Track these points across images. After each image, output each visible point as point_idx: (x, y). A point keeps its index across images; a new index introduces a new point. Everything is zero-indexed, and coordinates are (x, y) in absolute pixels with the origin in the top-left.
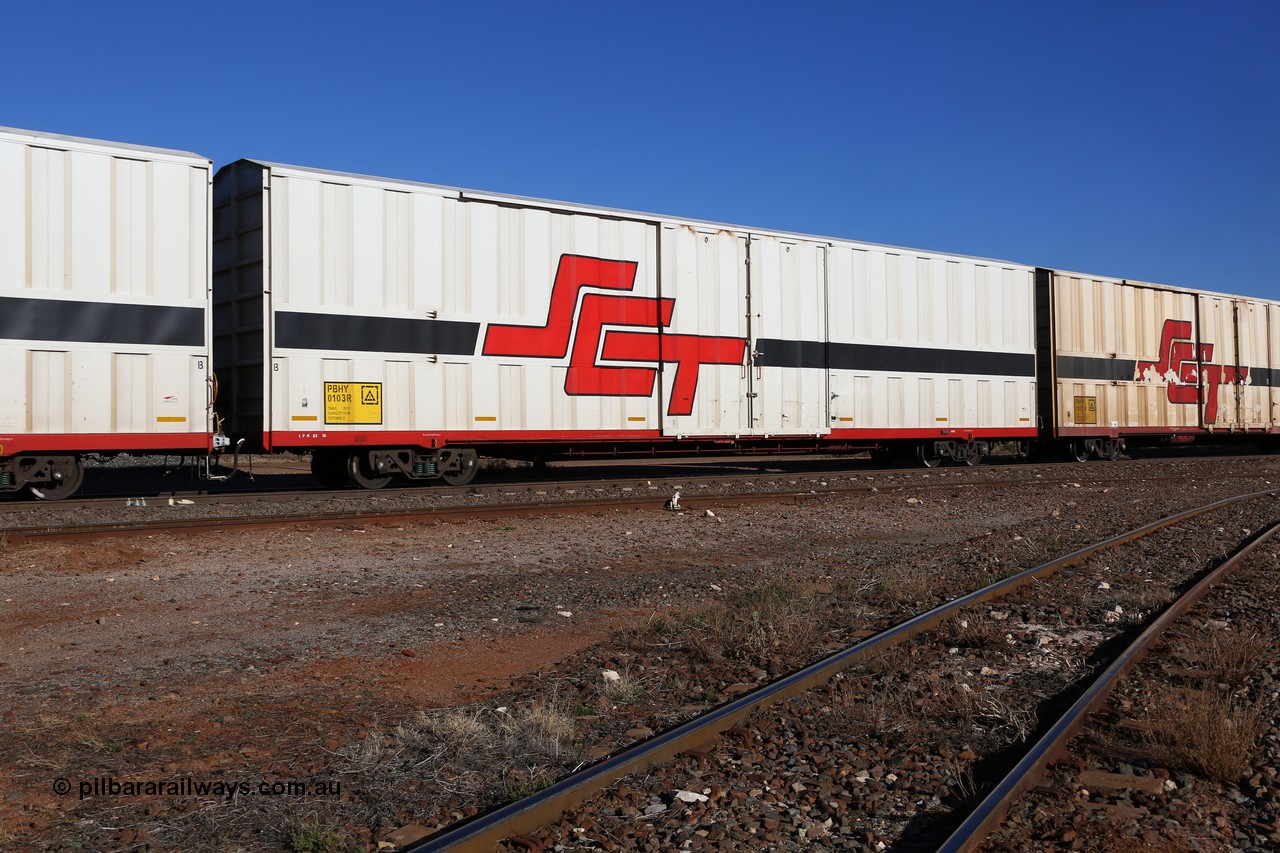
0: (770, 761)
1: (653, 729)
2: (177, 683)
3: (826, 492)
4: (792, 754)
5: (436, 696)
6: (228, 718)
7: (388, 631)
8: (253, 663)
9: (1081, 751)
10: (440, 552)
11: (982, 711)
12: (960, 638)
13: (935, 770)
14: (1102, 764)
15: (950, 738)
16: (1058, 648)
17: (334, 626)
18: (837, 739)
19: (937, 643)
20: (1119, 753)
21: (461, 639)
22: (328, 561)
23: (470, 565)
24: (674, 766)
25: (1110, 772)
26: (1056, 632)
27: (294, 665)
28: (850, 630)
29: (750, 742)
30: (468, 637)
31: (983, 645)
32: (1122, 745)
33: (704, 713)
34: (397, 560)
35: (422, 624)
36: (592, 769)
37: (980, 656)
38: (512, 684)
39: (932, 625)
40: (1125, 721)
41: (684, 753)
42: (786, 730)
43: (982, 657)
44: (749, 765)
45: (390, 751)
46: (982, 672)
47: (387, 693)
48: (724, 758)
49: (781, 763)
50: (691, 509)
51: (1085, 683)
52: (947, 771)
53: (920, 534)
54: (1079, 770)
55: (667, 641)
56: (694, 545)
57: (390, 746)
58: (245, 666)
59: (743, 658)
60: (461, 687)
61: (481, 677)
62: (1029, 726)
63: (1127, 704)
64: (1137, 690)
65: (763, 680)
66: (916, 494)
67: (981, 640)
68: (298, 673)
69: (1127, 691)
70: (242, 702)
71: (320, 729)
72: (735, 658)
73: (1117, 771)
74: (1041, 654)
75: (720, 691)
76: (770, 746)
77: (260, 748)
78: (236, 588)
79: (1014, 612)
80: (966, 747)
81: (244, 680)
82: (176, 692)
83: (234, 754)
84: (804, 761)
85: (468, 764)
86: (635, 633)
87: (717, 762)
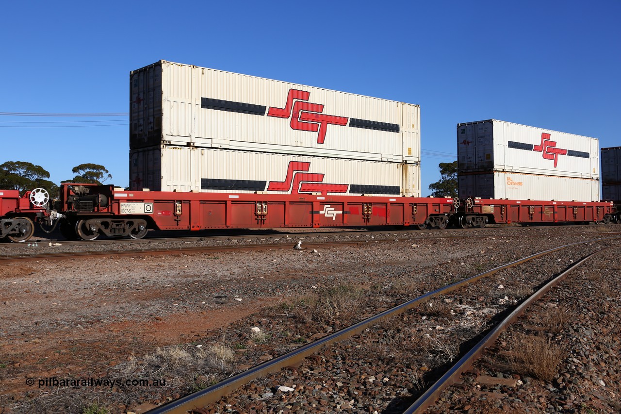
0: (328, 371)
1: (273, 356)
2: (41, 334)
3: (373, 241)
4: (339, 368)
5: (169, 339)
6: (63, 351)
7: (150, 308)
8: (81, 323)
9: (479, 366)
10: (181, 269)
11: (433, 347)
12: (429, 311)
13: (408, 376)
14: (489, 372)
15: (416, 360)
16: (475, 316)
17: (124, 305)
18: (362, 360)
19: (417, 314)
20: (497, 367)
21: (186, 312)
22: (124, 274)
23: (195, 275)
24: (280, 374)
25: (492, 376)
26: (475, 309)
27: (101, 324)
28: (376, 308)
29: (319, 362)
30: (189, 310)
31: (439, 315)
32: (499, 364)
33: (299, 347)
34: (159, 273)
35: (167, 305)
36: (238, 375)
37: (437, 320)
38: (208, 334)
39: (415, 305)
40: (502, 352)
41: (285, 368)
42: (338, 356)
43: (438, 321)
44: (317, 373)
45: (140, 367)
46: (437, 328)
47: (145, 338)
48: (305, 370)
49: (333, 372)
50: (306, 249)
51: (485, 334)
52: (413, 376)
53: (416, 262)
54: (477, 375)
55: (287, 313)
56: (306, 266)
57: (141, 365)
58: (76, 325)
59: (322, 321)
60: (182, 335)
61: (193, 330)
62: (455, 354)
63: (504, 344)
64: (510, 337)
65: (330, 332)
66: (417, 242)
67: (438, 313)
68: (102, 329)
69: (505, 337)
70: (72, 343)
71: (109, 356)
72: (318, 321)
73: (495, 376)
74: (466, 319)
75: (308, 337)
76: (329, 364)
77: (78, 366)
78: (78, 287)
79: (456, 299)
80: (424, 364)
81: (74, 332)
82: (39, 338)
83: (63, 368)
84: (345, 372)
85: (178, 373)
86: (271, 309)
87: (302, 372)
